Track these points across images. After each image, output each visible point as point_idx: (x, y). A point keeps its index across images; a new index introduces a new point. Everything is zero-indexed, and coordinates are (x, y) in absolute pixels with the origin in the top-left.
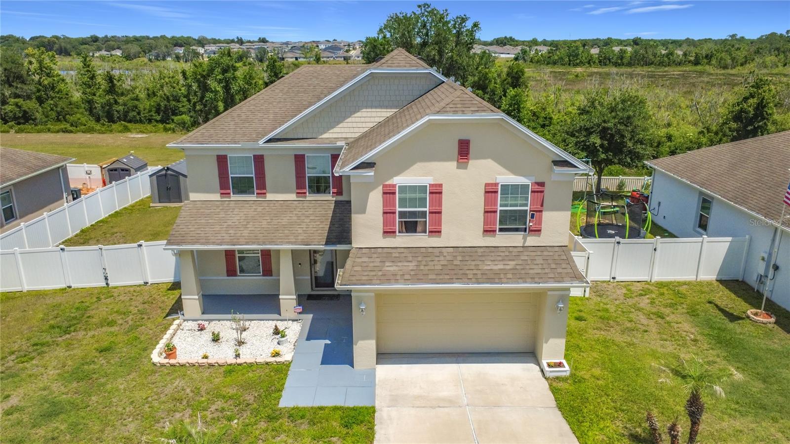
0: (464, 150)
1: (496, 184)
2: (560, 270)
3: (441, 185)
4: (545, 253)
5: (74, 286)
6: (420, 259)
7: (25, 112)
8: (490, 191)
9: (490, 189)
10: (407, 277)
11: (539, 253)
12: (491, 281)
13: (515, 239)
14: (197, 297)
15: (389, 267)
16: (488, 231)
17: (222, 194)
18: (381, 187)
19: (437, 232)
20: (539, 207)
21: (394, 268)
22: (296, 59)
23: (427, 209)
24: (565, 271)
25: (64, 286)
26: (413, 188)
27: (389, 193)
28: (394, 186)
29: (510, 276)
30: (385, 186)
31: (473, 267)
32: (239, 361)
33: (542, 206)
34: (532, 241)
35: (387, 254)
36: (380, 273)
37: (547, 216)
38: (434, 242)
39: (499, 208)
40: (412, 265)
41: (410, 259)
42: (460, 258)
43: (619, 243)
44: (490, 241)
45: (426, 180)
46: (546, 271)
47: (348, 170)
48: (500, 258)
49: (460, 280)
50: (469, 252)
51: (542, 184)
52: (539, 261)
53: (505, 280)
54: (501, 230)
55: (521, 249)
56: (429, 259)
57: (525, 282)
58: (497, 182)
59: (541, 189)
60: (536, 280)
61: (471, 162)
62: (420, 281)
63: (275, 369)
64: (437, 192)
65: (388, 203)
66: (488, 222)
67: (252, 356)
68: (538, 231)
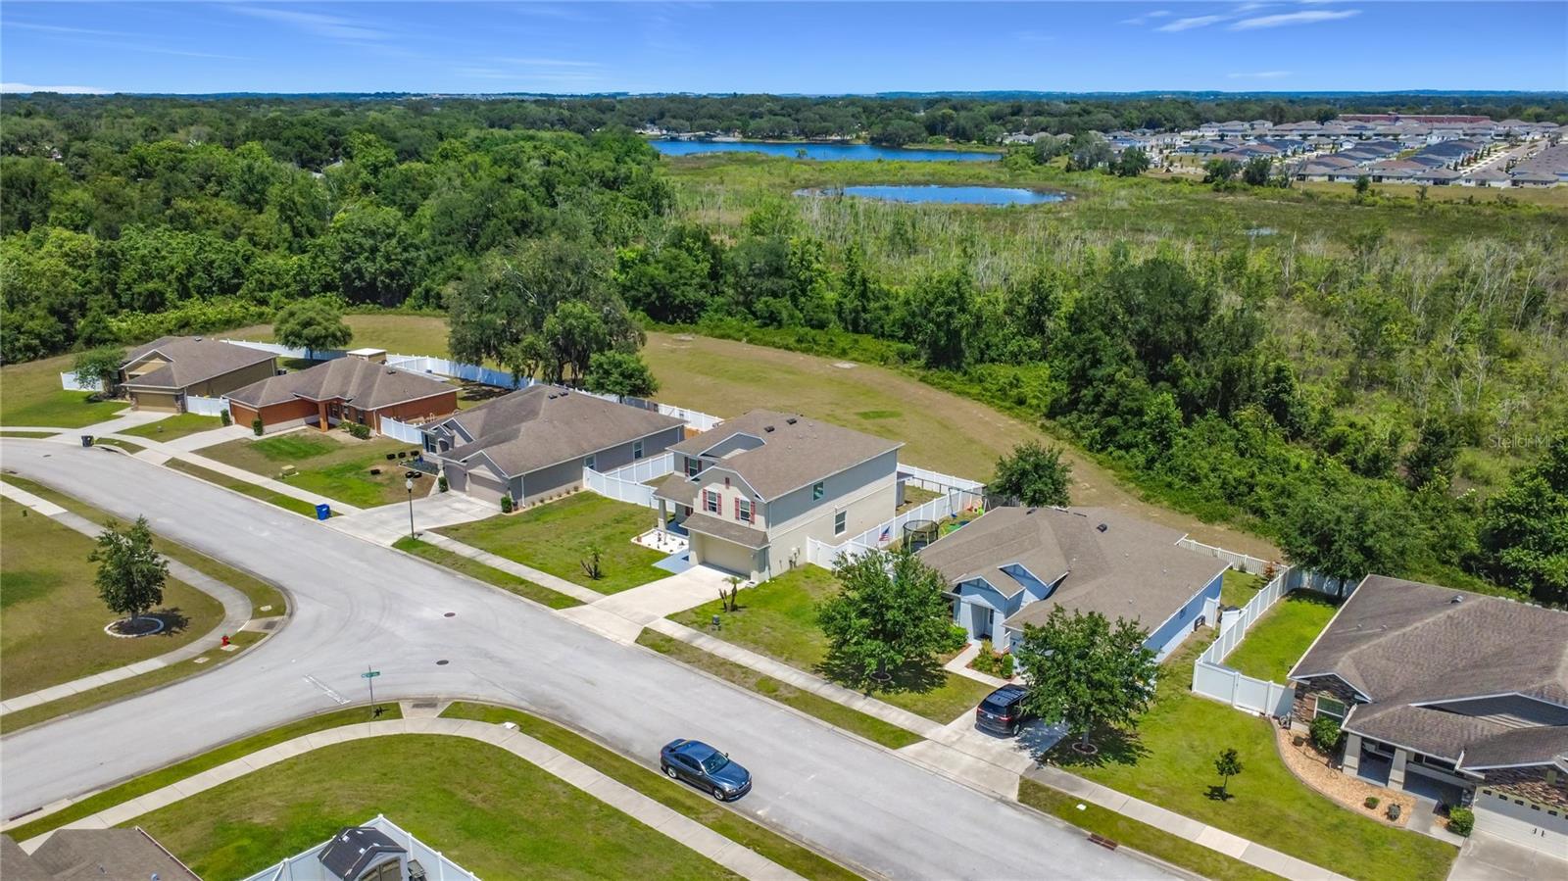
0: (728, 481)
2: (755, 541)
3: (720, 494)
4: (755, 532)
6: (712, 522)
7: (772, 312)
8: (737, 500)
10: (703, 528)
11: (752, 532)
13: (745, 524)
14: (663, 520)
15: (701, 524)
16: (736, 518)
18: (702, 489)
19: (720, 513)
22: (1331, 178)
23: (716, 502)
25: (634, 502)
26: (712, 493)
27: (704, 493)
28: (706, 490)
29: (735, 537)
31: (726, 531)
32: (659, 549)
33: (754, 512)
34: (752, 526)
35: (702, 517)
36: (697, 524)
37: (756, 516)
38: (719, 517)
39: (740, 509)
40: (708, 524)
41: (709, 521)
42: (725, 526)
44: (737, 522)
45: (715, 491)
46: (749, 539)
48: (738, 530)
49: (719, 534)
50: (730, 525)
51: (753, 503)
52: (749, 534)
53: (732, 539)
54: (741, 518)
55: (747, 528)
56: (715, 524)
57: (738, 541)
58: (738, 497)
59: (753, 505)
60: (743, 542)
61: (731, 487)
62: (706, 531)
63: (665, 555)
64: (720, 497)
65: (704, 497)
66: (737, 514)
67: (664, 549)
68: (753, 522)
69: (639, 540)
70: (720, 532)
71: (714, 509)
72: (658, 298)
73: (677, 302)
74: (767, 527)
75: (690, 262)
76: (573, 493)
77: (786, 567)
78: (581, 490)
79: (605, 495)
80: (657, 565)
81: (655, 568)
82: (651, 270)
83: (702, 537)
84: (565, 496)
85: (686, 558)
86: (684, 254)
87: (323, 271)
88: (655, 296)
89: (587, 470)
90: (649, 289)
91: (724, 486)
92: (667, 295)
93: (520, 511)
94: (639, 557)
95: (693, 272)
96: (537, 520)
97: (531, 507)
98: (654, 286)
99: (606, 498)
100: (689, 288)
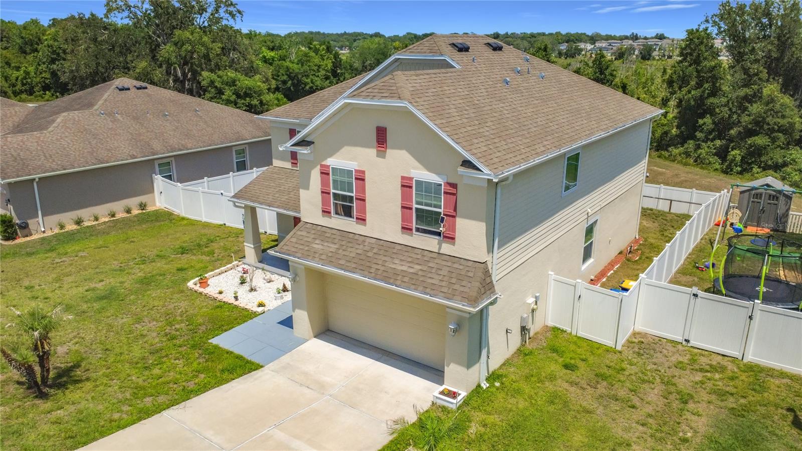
0: (381, 138)
1: (411, 179)
2: (456, 287)
3: (363, 172)
4: (456, 266)
5: (227, 224)
6: (344, 243)
8: (406, 185)
9: (406, 183)
10: (324, 257)
11: (449, 264)
12: (386, 279)
13: (430, 243)
14: (252, 246)
15: (317, 246)
16: (406, 229)
17: (292, 163)
18: (319, 167)
19: (362, 220)
20: (451, 212)
21: (320, 247)
23: (353, 195)
24: (462, 289)
25: (222, 223)
26: (342, 171)
27: (324, 173)
28: (328, 167)
29: (406, 279)
30: (322, 166)
31: (380, 262)
32: (236, 303)
33: (455, 210)
34: (447, 248)
35: (321, 232)
36: (307, 248)
37: (460, 222)
38: (359, 230)
39: (415, 206)
40: (333, 247)
41: (336, 241)
42: (375, 251)
43: (695, 295)
44: (406, 240)
45: (351, 165)
46: (444, 284)
47: (288, 146)
48: (410, 260)
49: (362, 272)
50: (387, 247)
51: (454, 186)
52: (444, 272)
53: (398, 283)
54: (418, 230)
55: (435, 255)
56: (351, 245)
57: (416, 290)
58: (412, 176)
59: (453, 191)
60: (428, 290)
61: (389, 152)
62: (331, 263)
63: (245, 315)
64: (361, 179)
65: (325, 183)
66: (405, 219)
67: (248, 301)
68: (451, 239)
69: (204, 283)
70: (362, 264)
71: (347, 212)
72: (293, 84)
73: (307, 87)
74: (490, 249)
75: (317, 60)
76: (136, 212)
77: (515, 341)
78: (150, 209)
79: (183, 214)
80: (223, 341)
81: (216, 347)
82: (287, 63)
83: (322, 276)
84: (121, 215)
85: (288, 322)
86: (312, 54)
87: (43, 76)
88: (290, 82)
89: (159, 181)
90: (285, 77)
91: (373, 152)
92: (299, 81)
93: (35, 237)
94: (190, 320)
95: (319, 66)
96: (52, 250)
97: (57, 231)
98: (289, 76)
99: (183, 219)
100: (316, 79)
